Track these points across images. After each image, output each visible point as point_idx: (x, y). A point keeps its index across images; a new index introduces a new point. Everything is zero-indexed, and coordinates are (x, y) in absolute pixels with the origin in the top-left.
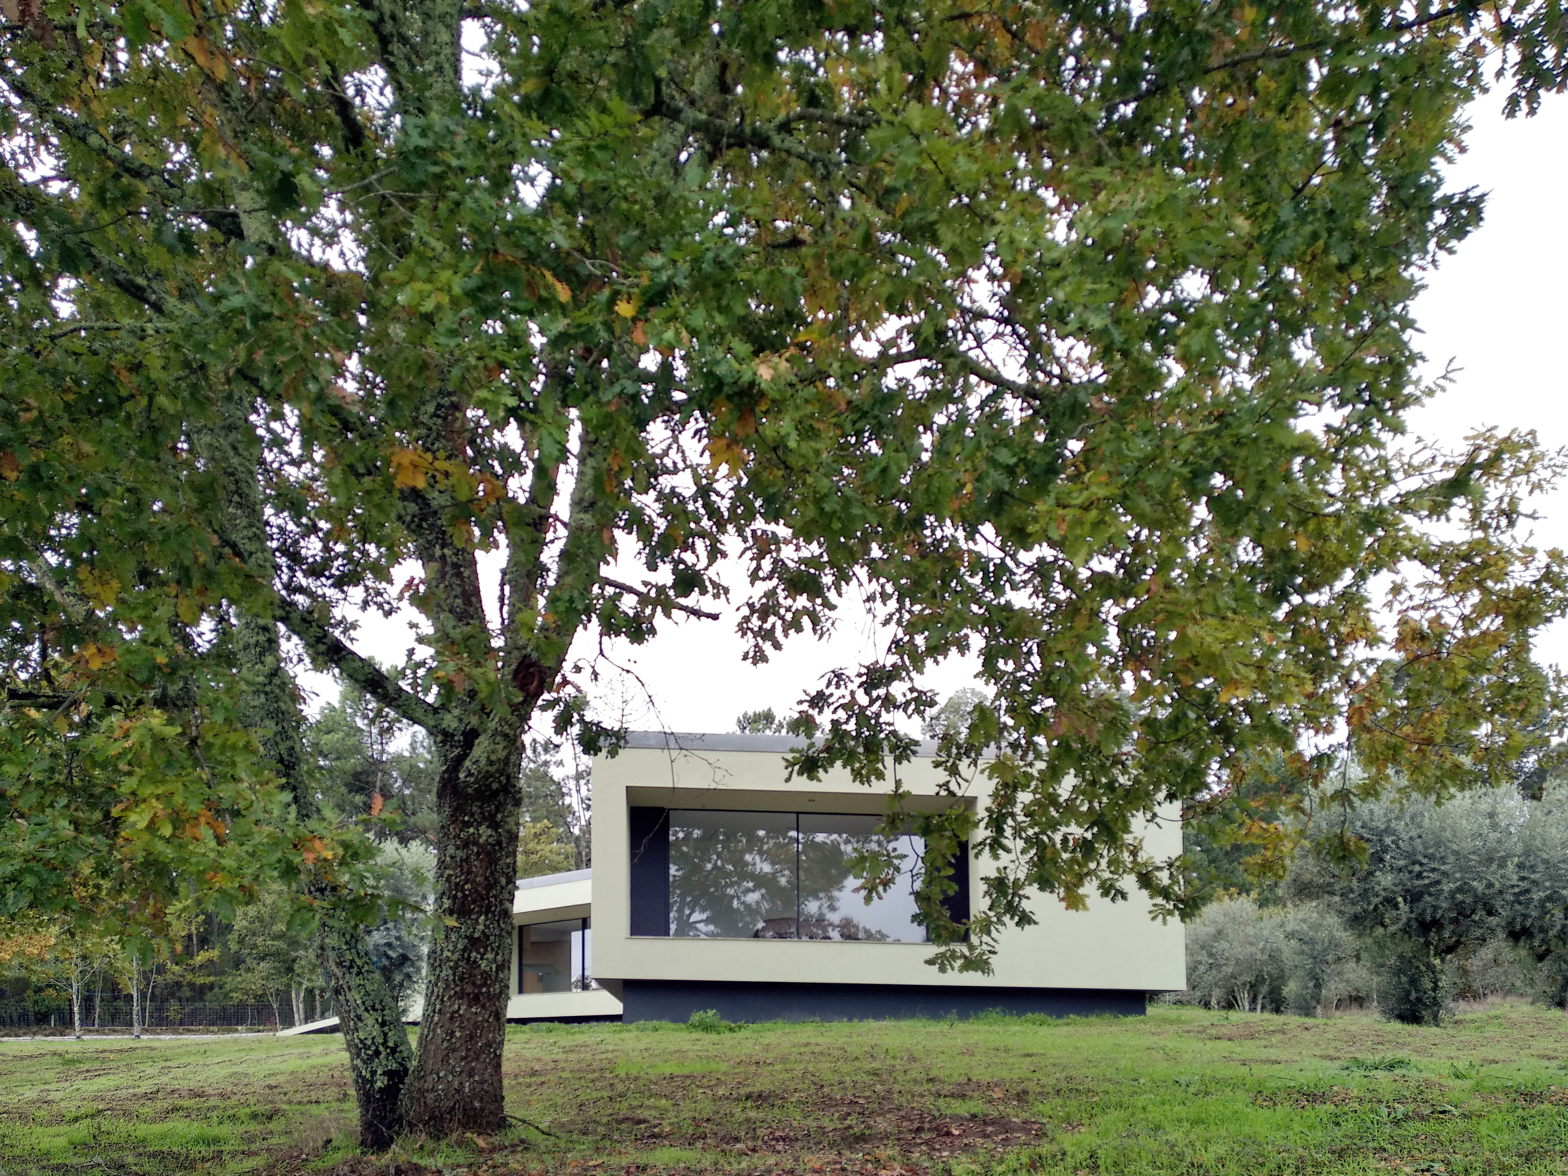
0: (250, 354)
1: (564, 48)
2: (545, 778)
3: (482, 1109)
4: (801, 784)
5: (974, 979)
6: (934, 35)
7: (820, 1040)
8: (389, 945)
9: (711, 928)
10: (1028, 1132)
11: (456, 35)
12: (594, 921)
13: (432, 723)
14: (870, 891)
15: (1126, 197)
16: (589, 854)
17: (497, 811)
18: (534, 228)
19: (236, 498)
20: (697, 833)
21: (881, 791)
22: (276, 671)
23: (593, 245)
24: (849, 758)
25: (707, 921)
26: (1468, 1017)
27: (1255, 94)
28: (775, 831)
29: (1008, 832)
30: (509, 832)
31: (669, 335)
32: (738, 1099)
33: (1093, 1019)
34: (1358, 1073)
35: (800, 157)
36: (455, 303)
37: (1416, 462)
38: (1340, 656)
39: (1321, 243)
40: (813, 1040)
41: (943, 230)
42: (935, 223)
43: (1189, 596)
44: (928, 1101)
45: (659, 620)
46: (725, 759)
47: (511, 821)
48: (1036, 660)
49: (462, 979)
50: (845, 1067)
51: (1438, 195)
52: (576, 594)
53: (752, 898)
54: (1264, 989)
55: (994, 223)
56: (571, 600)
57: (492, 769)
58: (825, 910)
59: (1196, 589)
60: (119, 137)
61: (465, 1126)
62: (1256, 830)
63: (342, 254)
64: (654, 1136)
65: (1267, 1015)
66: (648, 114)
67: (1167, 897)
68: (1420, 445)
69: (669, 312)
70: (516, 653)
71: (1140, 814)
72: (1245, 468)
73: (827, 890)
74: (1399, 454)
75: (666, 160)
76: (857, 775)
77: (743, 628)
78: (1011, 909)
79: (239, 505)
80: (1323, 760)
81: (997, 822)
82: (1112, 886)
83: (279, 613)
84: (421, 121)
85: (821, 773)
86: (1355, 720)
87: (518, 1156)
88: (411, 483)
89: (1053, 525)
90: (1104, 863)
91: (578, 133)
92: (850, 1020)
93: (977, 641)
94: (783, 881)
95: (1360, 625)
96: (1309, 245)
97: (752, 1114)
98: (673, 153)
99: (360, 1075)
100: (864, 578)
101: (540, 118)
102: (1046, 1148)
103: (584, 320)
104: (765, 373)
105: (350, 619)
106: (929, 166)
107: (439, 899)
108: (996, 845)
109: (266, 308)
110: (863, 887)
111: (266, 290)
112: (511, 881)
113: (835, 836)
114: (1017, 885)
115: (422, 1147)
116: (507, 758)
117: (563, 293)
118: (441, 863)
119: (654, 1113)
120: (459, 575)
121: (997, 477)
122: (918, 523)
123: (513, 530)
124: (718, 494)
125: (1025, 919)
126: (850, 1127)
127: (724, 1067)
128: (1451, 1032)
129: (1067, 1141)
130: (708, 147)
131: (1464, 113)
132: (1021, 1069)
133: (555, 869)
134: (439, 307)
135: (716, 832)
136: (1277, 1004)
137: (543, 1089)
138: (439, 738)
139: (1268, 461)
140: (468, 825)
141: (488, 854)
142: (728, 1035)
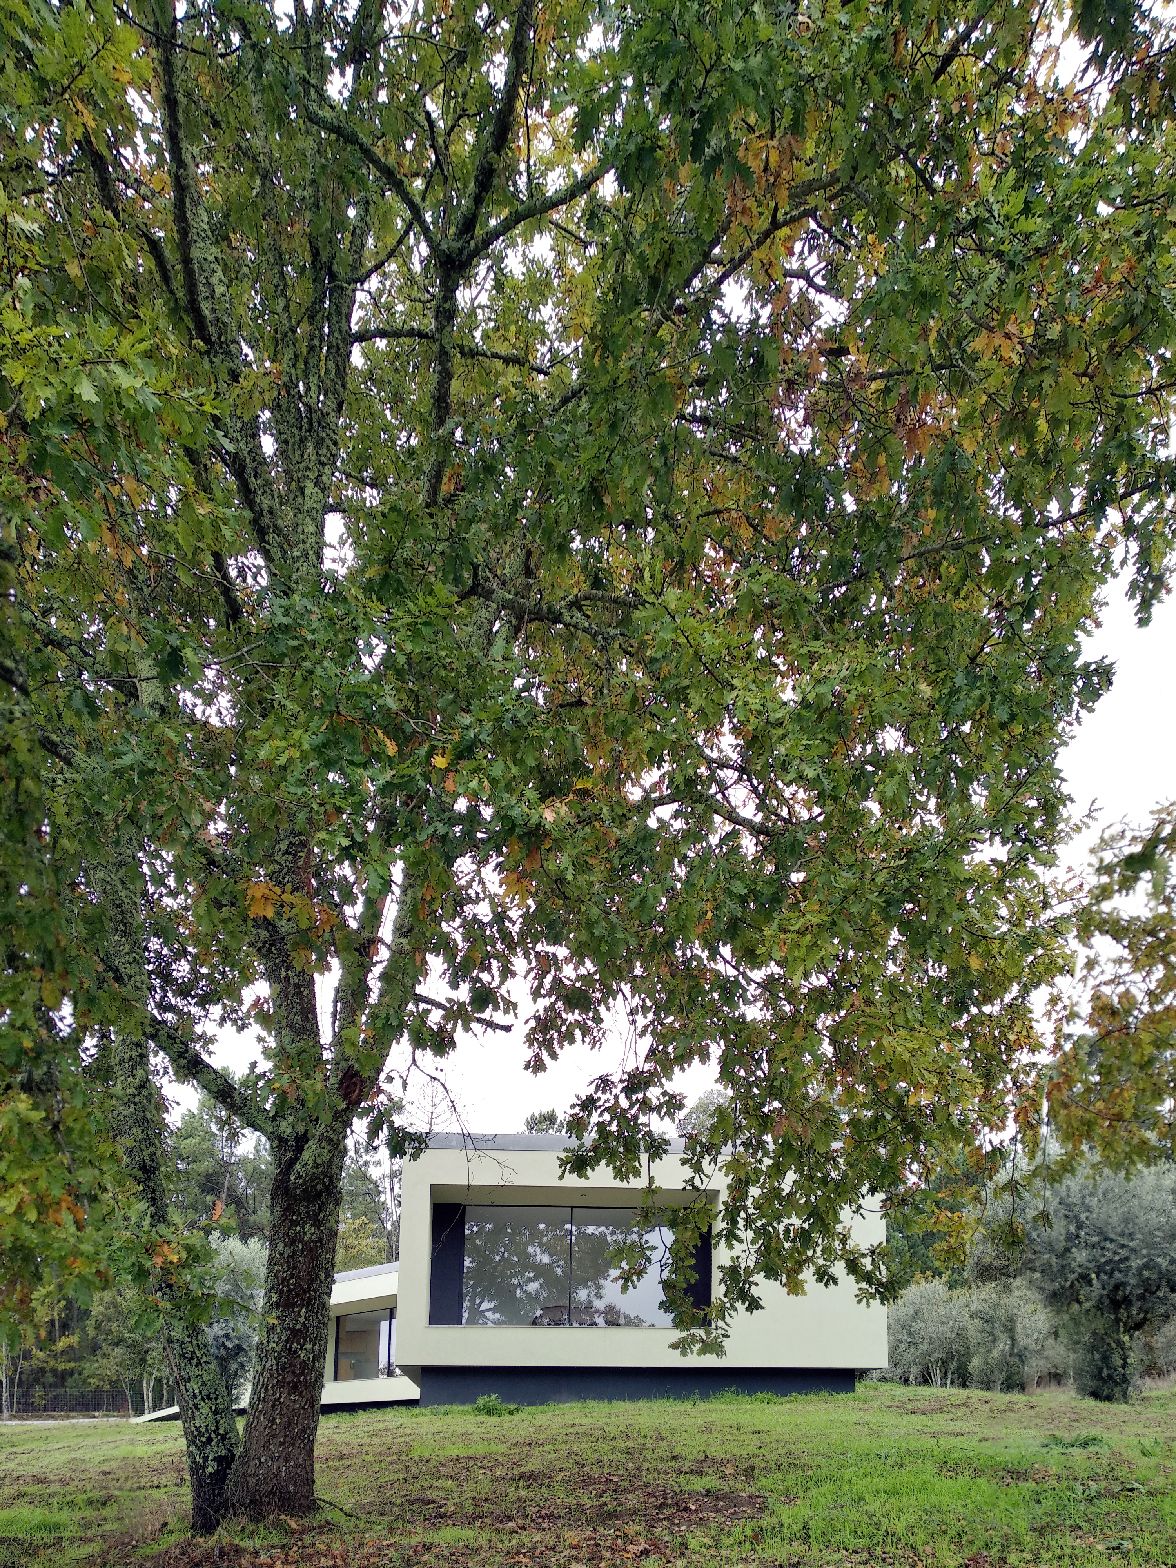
0: (136, 802)
1: (401, 540)
2: (365, 1177)
3: (296, 1493)
4: (572, 1180)
5: (710, 1361)
6: (691, 528)
7: (584, 1421)
8: (227, 1336)
9: (497, 1316)
10: (752, 1505)
11: (321, 527)
12: (399, 1312)
13: (270, 1129)
14: (627, 1279)
15: (834, 667)
16: (397, 1248)
17: (320, 1210)
18: (370, 692)
19: (121, 927)
20: (489, 1226)
21: (639, 1186)
22: (145, 1084)
23: (417, 707)
24: (611, 1157)
25: (494, 1310)
26: (1154, 1394)
27: (940, 578)
28: (554, 1225)
29: (741, 1224)
30: (330, 1230)
31: (474, 784)
32: (512, 1479)
33: (811, 1396)
34: (1057, 1450)
35: (585, 630)
36: (304, 757)
37: (1067, 888)
38: (1010, 1060)
39: (986, 705)
40: (578, 1421)
41: (692, 694)
42: (687, 687)
43: (885, 1010)
44: (671, 1478)
45: (459, 1035)
46: (511, 1158)
47: (332, 1219)
48: (765, 1066)
49: (283, 1369)
50: (603, 1447)
51: (1078, 663)
52: (392, 1012)
53: (533, 1287)
54: (953, 1366)
55: (733, 688)
56: (388, 1018)
57: (318, 1171)
58: (592, 1298)
59: (890, 1005)
60: (46, 613)
61: (281, 1509)
62: (943, 1218)
63: (219, 713)
64: (441, 1516)
65: (955, 1391)
66: (464, 596)
67: (870, 1283)
68: (1071, 875)
69: (475, 764)
70: (343, 1065)
71: (847, 1207)
72: (928, 898)
73: (595, 1279)
74: (1054, 882)
75: (481, 632)
76: (619, 1174)
77: (530, 1040)
78: (743, 1295)
79: (124, 934)
80: (998, 1153)
81: (732, 1215)
82: (825, 1273)
83: (149, 1030)
84: (285, 602)
85: (589, 1171)
86: (1020, 1118)
87: (324, 1537)
88: (261, 914)
89: (776, 947)
90: (819, 1250)
91: (409, 612)
92: (610, 1401)
93: (716, 1050)
94: (559, 1271)
95: (1025, 1033)
96: (977, 707)
97: (524, 1493)
98: (487, 625)
99: (194, 1461)
100: (628, 995)
101: (379, 599)
102: (767, 1521)
103: (407, 772)
104: (549, 816)
105: (209, 1034)
106: (682, 640)
107: (268, 1294)
108: (731, 1236)
109: (150, 765)
110: (620, 1277)
111: (152, 749)
112: (329, 1275)
113: (602, 1228)
114: (749, 1272)
115: (243, 1529)
116: (331, 1161)
117: (391, 749)
118: (271, 1258)
119: (442, 1494)
120: (299, 994)
121: (731, 907)
122: (670, 945)
123: (344, 954)
124: (510, 920)
125: (754, 1305)
126: (605, 1504)
127: (502, 1448)
128: (1139, 1409)
129: (785, 1514)
130: (514, 622)
131: (1102, 592)
132: (750, 1445)
133: (370, 1262)
134: (290, 760)
135: (504, 1227)
136: (963, 1380)
137: (348, 1473)
138: (276, 1144)
139: (946, 891)
140: (294, 1223)
141: (311, 1250)
142: (507, 1418)
